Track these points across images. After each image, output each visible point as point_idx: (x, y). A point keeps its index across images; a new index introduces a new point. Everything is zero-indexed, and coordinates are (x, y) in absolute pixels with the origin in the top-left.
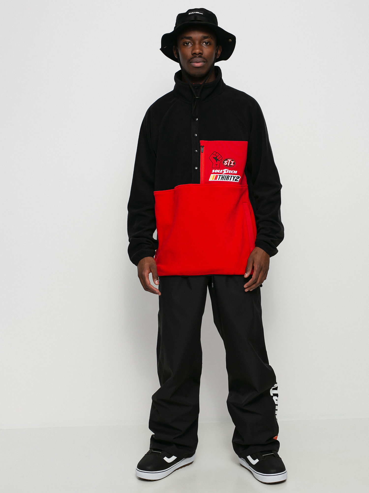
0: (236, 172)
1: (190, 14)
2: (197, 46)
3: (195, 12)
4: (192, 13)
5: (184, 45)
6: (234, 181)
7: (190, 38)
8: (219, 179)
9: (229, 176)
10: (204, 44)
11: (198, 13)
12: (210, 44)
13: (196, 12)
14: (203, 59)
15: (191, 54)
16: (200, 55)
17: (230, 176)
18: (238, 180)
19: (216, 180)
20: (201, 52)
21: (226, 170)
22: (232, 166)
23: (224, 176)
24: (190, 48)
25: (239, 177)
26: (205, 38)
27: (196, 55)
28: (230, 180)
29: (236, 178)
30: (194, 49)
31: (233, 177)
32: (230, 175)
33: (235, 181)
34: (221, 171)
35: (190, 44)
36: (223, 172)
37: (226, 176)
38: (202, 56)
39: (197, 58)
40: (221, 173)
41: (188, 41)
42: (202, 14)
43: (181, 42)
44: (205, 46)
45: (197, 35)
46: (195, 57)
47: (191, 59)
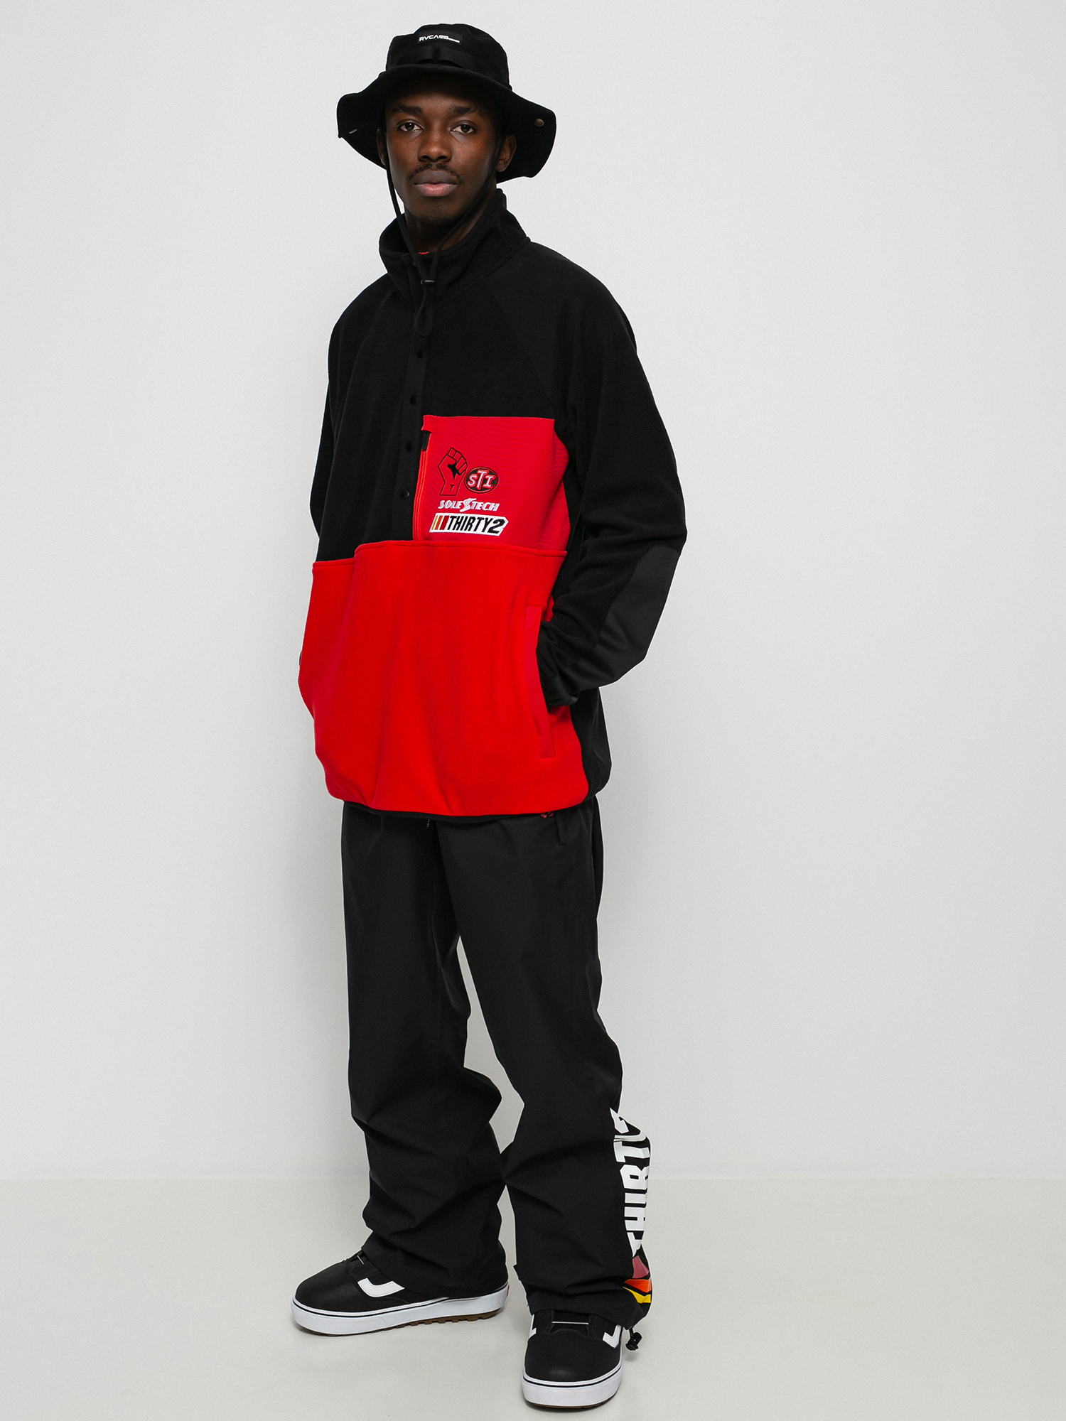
0: (494, 507)
1: (421, 39)
2: (436, 136)
3: (436, 36)
4: (430, 37)
5: (399, 129)
6: (486, 533)
7: (416, 111)
8: (449, 529)
9: (474, 519)
10: (459, 129)
11: (446, 38)
12: (475, 132)
13: (441, 37)
14: (450, 174)
15: (416, 159)
16: (443, 161)
17: (476, 518)
18: (500, 529)
19: (444, 529)
20: (445, 153)
21: (470, 500)
22: (487, 488)
23: (463, 517)
24: (416, 140)
25: (502, 522)
26: (460, 112)
27: (432, 163)
28: (475, 530)
29: (491, 525)
30: (425, 142)
31: (483, 522)
32: (477, 516)
33: (489, 532)
34: (459, 503)
35: (416, 127)
36: (462, 506)
37: (467, 517)
38: (446, 164)
39: (431, 171)
40: (457, 511)
41: (411, 118)
42: (458, 42)
43: (392, 123)
44: (459, 137)
45: (438, 105)
46: (428, 167)
47: (417, 171)
